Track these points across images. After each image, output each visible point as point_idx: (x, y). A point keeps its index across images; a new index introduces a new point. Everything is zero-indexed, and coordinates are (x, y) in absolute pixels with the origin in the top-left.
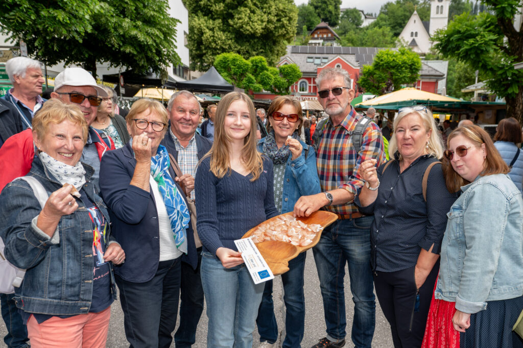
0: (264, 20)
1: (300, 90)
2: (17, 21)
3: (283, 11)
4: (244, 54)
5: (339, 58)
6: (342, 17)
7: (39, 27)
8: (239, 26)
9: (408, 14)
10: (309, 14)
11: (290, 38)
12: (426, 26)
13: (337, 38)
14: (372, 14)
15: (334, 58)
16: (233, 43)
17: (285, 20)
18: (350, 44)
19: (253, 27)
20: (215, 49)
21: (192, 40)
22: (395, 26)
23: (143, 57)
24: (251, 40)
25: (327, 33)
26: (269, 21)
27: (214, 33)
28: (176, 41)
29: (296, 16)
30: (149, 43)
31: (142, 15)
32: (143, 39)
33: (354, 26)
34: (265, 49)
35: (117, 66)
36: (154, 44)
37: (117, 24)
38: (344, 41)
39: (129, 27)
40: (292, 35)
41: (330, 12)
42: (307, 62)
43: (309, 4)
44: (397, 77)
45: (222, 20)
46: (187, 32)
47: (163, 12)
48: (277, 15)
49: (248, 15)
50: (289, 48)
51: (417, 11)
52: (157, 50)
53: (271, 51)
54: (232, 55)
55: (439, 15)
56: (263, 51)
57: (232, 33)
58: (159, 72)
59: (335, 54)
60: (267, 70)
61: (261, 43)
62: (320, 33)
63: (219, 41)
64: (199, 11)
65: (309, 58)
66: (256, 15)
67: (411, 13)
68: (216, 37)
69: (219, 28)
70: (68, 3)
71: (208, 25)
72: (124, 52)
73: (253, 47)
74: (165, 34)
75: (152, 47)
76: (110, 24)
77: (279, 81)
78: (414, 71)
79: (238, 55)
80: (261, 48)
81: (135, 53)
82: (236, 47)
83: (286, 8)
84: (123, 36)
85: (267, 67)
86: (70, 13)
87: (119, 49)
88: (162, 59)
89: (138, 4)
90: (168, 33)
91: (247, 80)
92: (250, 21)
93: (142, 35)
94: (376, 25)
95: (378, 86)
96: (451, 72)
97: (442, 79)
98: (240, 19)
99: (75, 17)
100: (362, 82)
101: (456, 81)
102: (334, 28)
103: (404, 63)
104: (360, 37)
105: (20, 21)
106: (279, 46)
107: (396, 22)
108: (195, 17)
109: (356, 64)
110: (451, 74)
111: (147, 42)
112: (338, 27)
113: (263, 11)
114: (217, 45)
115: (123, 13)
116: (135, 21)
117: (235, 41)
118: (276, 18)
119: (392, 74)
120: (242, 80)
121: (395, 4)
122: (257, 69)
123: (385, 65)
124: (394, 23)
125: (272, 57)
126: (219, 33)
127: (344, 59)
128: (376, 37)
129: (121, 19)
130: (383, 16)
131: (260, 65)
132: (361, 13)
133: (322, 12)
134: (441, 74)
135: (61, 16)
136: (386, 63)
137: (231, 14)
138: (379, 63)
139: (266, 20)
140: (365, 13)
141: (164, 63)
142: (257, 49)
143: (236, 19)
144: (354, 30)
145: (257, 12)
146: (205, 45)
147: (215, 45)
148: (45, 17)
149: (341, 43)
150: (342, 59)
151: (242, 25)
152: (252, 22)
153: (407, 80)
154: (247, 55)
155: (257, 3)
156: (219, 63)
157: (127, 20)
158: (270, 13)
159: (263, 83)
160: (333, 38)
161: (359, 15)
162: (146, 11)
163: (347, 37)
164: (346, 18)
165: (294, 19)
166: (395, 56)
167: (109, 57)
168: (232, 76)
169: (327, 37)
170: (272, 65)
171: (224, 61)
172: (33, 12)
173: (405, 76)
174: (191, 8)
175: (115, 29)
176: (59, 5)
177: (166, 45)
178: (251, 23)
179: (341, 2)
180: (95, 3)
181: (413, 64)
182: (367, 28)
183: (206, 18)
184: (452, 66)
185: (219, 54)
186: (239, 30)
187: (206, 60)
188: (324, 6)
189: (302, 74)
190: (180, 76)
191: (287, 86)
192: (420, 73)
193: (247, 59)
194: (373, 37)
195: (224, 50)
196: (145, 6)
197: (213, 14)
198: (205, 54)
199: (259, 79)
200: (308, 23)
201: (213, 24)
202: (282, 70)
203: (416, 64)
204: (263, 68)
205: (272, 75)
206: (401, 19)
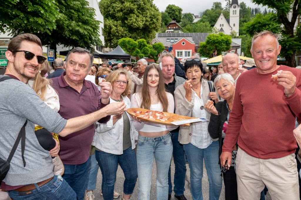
2: (17, 24)
3: (153, 16)
4: (133, 38)
5: (184, 39)
6: (183, 18)
7: (29, 27)
8: (131, 24)
9: (218, 15)
10: (165, 17)
11: (157, 29)
12: (228, 21)
13: (181, 28)
14: (198, 16)
15: (181, 39)
16: (127, 33)
17: (155, 20)
18: (188, 32)
19: (138, 24)
20: (118, 36)
21: (106, 31)
22: (211, 21)
23: (82, 42)
24: (137, 31)
25: (175, 26)
26: (146, 21)
27: (117, 28)
28: (99, 32)
29: (161, 18)
30: (86, 34)
31: (81, 19)
32: (82, 32)
33: (190, 22)
34: (145, 35)
35: (67, 46)
36: (88, 34)
37: (68, 25)
38: (184, 30)
39: (75, 26)
40: (159, 28)
41: (177, 15)
42: (167, 41)
43: (165, 11)
44: (219, 48)
45: (121, 21)
46: (103, 28)
47: (92, 17)
48: (150, 18)
49: (135, 18)
50: (157, 34)
51: (223, 14)
52: (89, 37)
53: (148, 36)
54: (127, 39)
55: (235, 15)
56: (144, 36)
57: (127, 28)
58: (90, 49)
59: (181, 37)
60: (146, 46)
61: (142, 32)
62: (172, 26)
63: (120, 32)
64: (109, 17)
65: (167, 39)
66: (139, 18)
67: (220, 15)
68: (119, 30)
69: (120, 25)
70: (44, 14)
71: (114, 24)
72: (72, 39)
73: (138, 34)
74: (94, 29)
75: (87, 36)
76: (65, 24)
77: (152, 52)
78: (228, 44)
79: (131, 39)
80: (142, 35)
81: (78, 39)
82: (129, 35)
83: (155, 14)
84: (72, 30)
85: (146, 45)
86: (45, 19)
87: (70, 37)
88: (92, 42)
89: (79, 13)
90: (95, 28)
91: (136, 52)
92: (136, 21)
93: (82, 30)
94: (201, 21)
95: (209, 53)
96: (243, 44)
97: (239, 48)
98: (131, 20)
99: (48, 21)
100: (200, 51)
101: (247, 49)
102: (179, 24)
103: (223, 40)
104: (193, 27)
105: (19, 24)
106: (152, 33)
107: (212, 20)
108: (107, 20)
109: (193, 42)
110: (243, 45)
111: (84, 33)
112: (181, 23)
113: (143, 16)
114: (119, 34)
115: (71, 18)
116: (78, 23)
117: (129, 32)
118: (150, 19)
119: (216, 47)
120: (133, 52)
121: (211, 10)
122: (141, 46)
123: (212, 42)
124: (210, 20)
125: (148, 40)
126: (120, 28)
127: (186, 39)
128: (202, 27)
129: (70, 22)
130: (205, 16)
131: (142, 44)
132: (193, 15)
133: (172, 15)
134: (239, 46)
135: (40, 21)
136: (213, 41)
137: (126, 17)
138: (209, 41)
139: (145, 20)
140: (195, 15)
141: (93, 44)
142: (140, 35)
143: (129, 20)
144: (190, 24)
145: (140, 16)
146: (112, 34)
148: (32, 22)
149: (183, 31)
150: (185, 39)
151: (132, 23)
153: (225, 49)
154: (135, 38)
155: (140, 11)
156: (121, 43)
157: (74, 22)
158: (147, 17)
159: (145, 53)
160: (179, 29)
161: (192, 16)
162: (83, 17)
163: (186, 28)
164: (185, 18)
165: (159, 19)
166: (218, 37)
167: (64, 42)
168: (128, 50)
169: (176, 28)
170: (149, 43)
171: (123, 42)
172: (26, 19)
173: (223, 47)
174: (105, 15)
175: (67, 27)
176: (39, 15)
177: (95, 34)
178: (137, 22)
179: (182, 10)
180: (58, 14)
181: (227, 41)
182: (197, 23)
183: (113, 20)
184: (243, 41)
185: (120, 39)
186: (131, 26)
187: (113, 42)
188: (173, 12)
189: (165, 48)
190: (99, 51)
191: (157, 55)
192: (231, 45)
193: (135, 41)
194: (200, 27)
195: (122, 37)
196: (83, 15)
197: (117, 18)
198: (112, 39)
199: (142, 51)
200: (165, 21)
201: (117, 23)
202: (154, 46)
203: (229, 41)
204: (144, 45)
205: (149, 49)
206: (214, 18)
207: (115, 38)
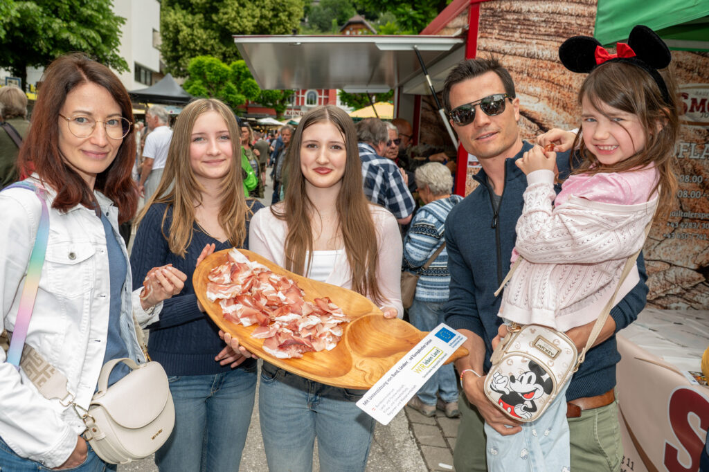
0: (256, 15)
1: (308, 103)
3: (281, 5)
8: (225, 22)
10: (341, 5)
16: (217, 43)
17: (284, 15)
19: (242, 24)
20: (195, 50)
21: (167, 38)
25: (362, 29)
26: (262, 17)
27: (193, 30)
30: (83, 47)
37: (46, 26)
39: (60, 28)
45: (204, 14)
46: (158, 28)
48: (273, 9)
49: (235, 9)
54: (208, 59)
57: (215, 31)
62: (354, 29)
63: (199, 41)
64: (177, 4)
66: (246, 9)
68: (196, 36)
69: (200, 25)
71: (187, 21)
74: (105, 37)
76: (38, 25)
82: (220, 48)
84: (53, 39)
87: (48, 54)
91: (226, 90)
92: (239, 16)
93: (74, 38)
98: (225, 13)
102: (372, 23)
108: (170, 11)
111: (80, 46)
112: (379, 21)
113: (255, 4)
114: (196, 45)
115: (54, 12)
116: (68, 22)
117: (220, 41)
118: (272, 13)
120: (220, 90)
122: (240, 77)
126: (199, 31)
129: (52, 19)
131: (244, 71)
137: (215, 6)
139: (259, 15)
143: (221, 14)
145: (247, 5)
146: (181, 45)
147: (194, 45)
151: (228, 21)
152: (241, 17)
158: (264, 7)
159: (247, 93)
162: (83, 9)
168: (209, 85)
178: (239, 19)
183: (184, 12)
186: (225, 28)
187: (183, 64)
193: (228, 64)
195: (205, 53)
196: (83, 5)
197: (194, 7)
198: (181, 56)
199: (241, 88)
200: (340, 16)
201: (193, 20)
204: (247, 76)
207: (187, 55)
